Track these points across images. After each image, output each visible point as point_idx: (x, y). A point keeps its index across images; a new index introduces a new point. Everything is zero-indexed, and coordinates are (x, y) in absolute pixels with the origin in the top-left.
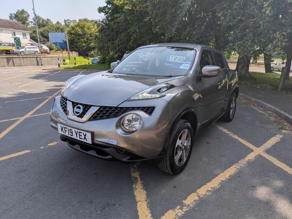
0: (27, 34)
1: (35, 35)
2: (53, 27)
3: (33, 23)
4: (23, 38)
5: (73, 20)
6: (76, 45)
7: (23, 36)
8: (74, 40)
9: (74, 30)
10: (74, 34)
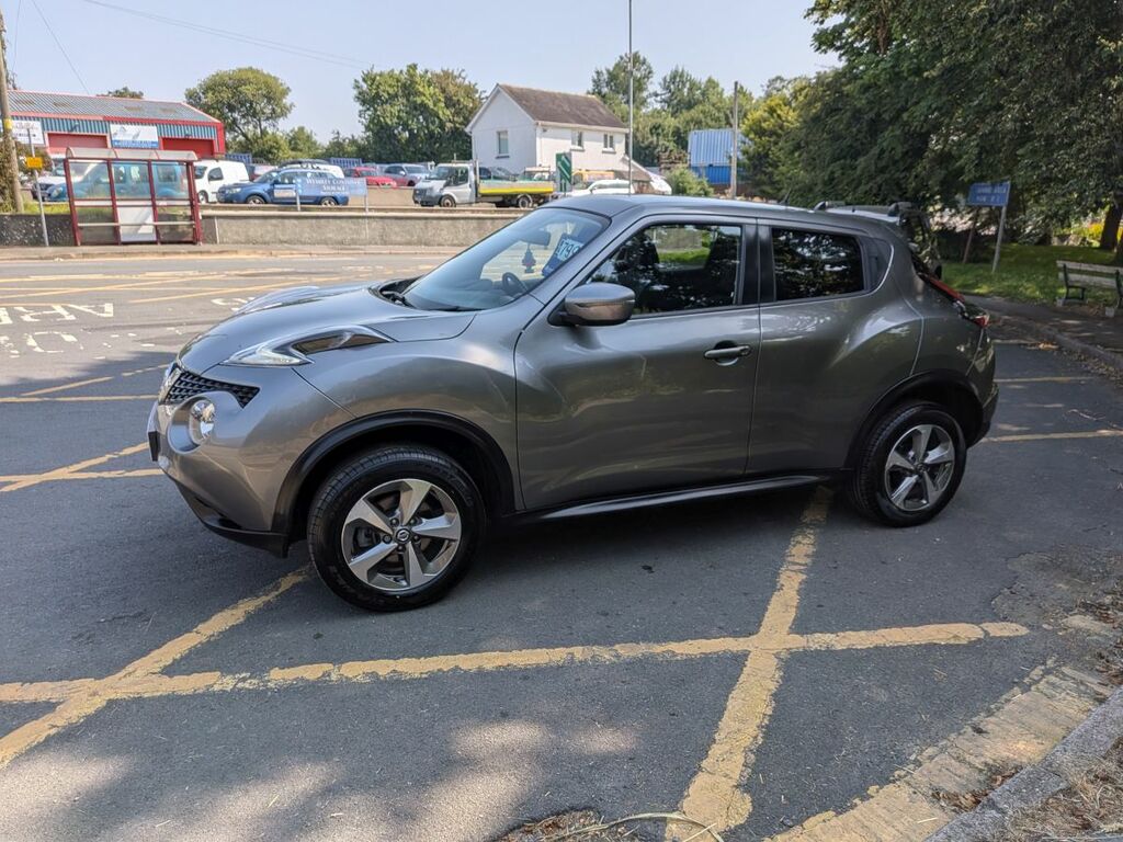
0: (616, 138)
1: (655, 138)
2: (719, 110)
3: (659, 98)
4: (603, 152)
5: (795, 79)
6: (771, 174)
7: (606, 146)
8: (767, 155)
9: (773, 117)
10: (772, 133)
